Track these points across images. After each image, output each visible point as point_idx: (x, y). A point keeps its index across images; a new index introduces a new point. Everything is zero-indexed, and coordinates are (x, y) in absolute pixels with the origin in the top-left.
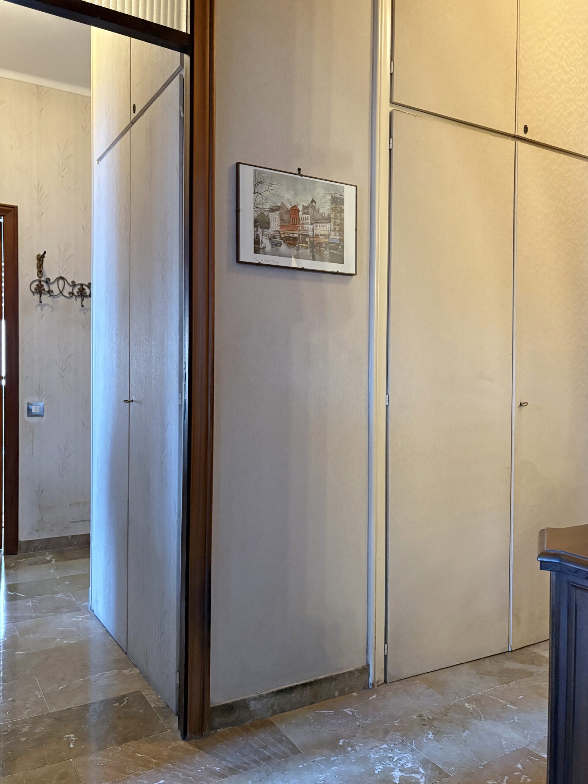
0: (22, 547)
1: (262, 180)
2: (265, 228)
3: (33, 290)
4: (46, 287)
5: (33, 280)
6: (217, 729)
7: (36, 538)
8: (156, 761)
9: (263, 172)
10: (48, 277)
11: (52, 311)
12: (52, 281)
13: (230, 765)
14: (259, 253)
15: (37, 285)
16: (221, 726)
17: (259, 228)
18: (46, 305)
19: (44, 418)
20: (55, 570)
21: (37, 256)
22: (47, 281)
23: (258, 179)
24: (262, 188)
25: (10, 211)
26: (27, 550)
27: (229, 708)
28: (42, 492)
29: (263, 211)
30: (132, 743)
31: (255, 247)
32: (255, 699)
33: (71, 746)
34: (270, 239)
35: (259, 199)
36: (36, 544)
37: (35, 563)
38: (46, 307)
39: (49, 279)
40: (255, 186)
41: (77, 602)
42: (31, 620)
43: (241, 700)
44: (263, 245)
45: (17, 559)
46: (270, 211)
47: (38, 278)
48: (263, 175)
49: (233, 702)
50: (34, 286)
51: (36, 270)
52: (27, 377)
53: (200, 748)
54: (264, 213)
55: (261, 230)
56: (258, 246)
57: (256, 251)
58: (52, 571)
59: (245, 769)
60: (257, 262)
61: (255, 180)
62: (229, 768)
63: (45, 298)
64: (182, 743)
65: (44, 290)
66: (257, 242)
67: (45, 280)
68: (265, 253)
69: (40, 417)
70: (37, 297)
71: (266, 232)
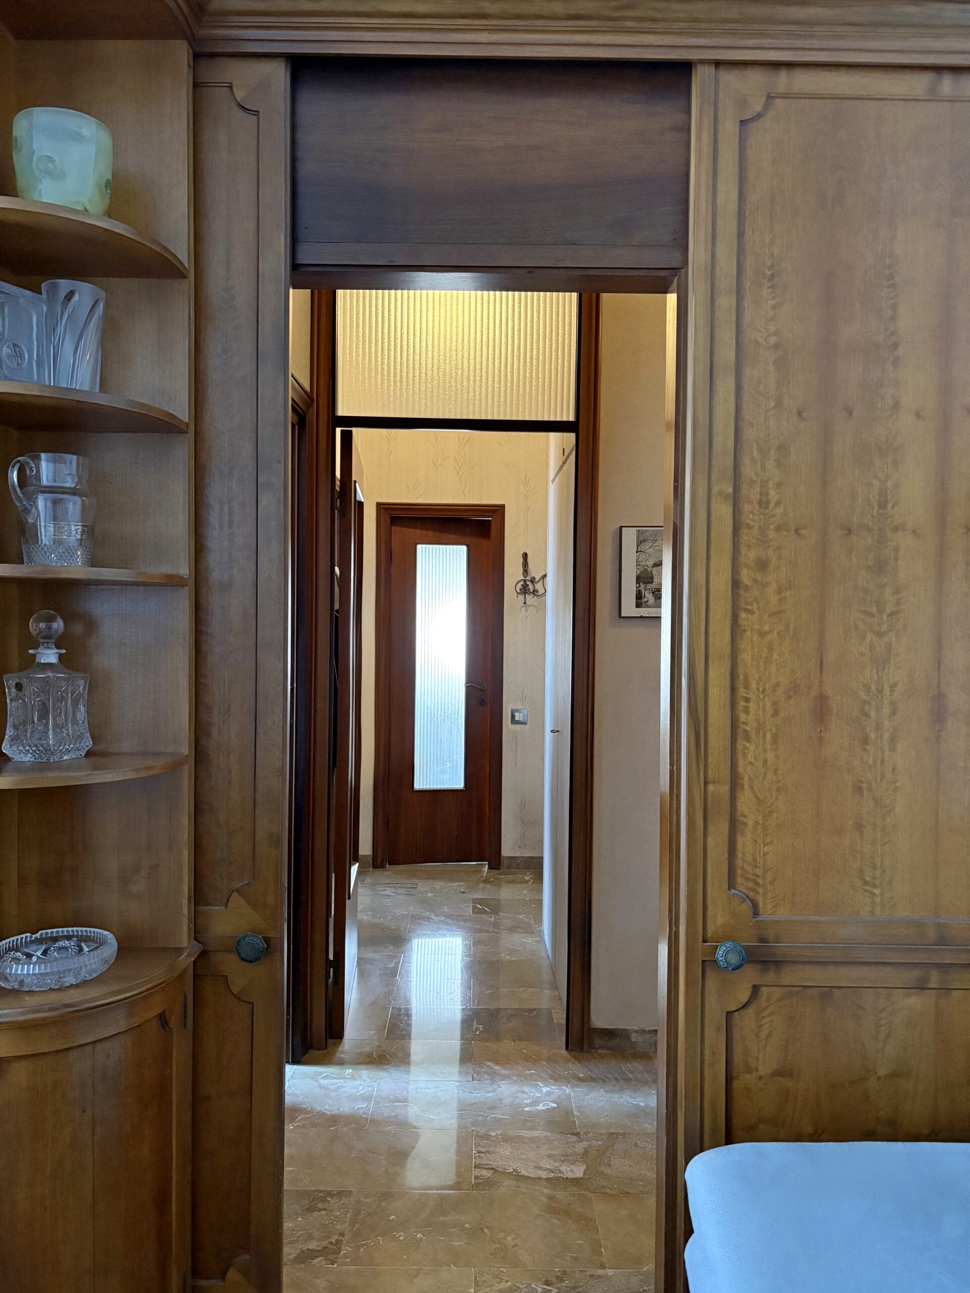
0: (505, 863)
1: (646, 538)
2: (648, 583)
3: (519, 591)
4: (531, 587)
5: (519, 579)
6: (598, 1048)
7: (518, 854)
8: (536, 1058)
9: (647, 531)
10: (533, 575)
11: (537, 611)
12: (537, 580)
13: (593, 1076)
14: (641, 607)
15: (522, 585)
16: (601, 1047)
17: (641, 584)
18: (531, 605)
19: (527, 726)
20: (528, 891)
21: (523, 554)
22: (533, 580)
23: (642, 538)
24: (645, 547)
25: (497, 510)
26: (509, 867)
27: (610, 1034)
28: (525, 806)
29: (646, 567)
30: (524, 1043)
31: (636, 602)
32: (636, 1032)
33: (477, 1033)
34: (653, 593)
35: (643, 556)
36: (519, 862)
37: (513, 882)
38: (531, 608)
39: (534, 578)
40: (638, 545)
41: (535, 925)
42: (487, 934)
43: (623, 1030)
44: (646, 599)
45: (498, 874)
46: (653, 567)
47: (524, 578)
48: (647, 533)
49: (613, 1029)
50: (519, 586)
51: (522, 569)
52: (511, 682)
53: (576, 1058)
54: (647, 569)
55: (643, 586)
56: (640, 601)
57: (638, 605)
58: (525, 892)
59: (604, 1081)
60: (639, 616)
61: (638, 540)
62: (591, 1077)
63: (529, 597)
64: (564, 1052)
65: (529, 589)
66: (639, 596)
67: (530, 579)
68: (648, 606)
69: (524, 725)
70: (521, 597)
71: (649, 586)
